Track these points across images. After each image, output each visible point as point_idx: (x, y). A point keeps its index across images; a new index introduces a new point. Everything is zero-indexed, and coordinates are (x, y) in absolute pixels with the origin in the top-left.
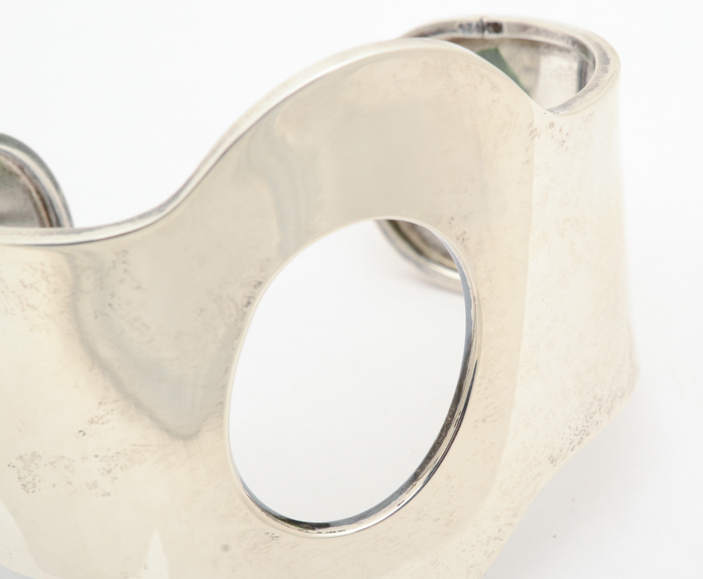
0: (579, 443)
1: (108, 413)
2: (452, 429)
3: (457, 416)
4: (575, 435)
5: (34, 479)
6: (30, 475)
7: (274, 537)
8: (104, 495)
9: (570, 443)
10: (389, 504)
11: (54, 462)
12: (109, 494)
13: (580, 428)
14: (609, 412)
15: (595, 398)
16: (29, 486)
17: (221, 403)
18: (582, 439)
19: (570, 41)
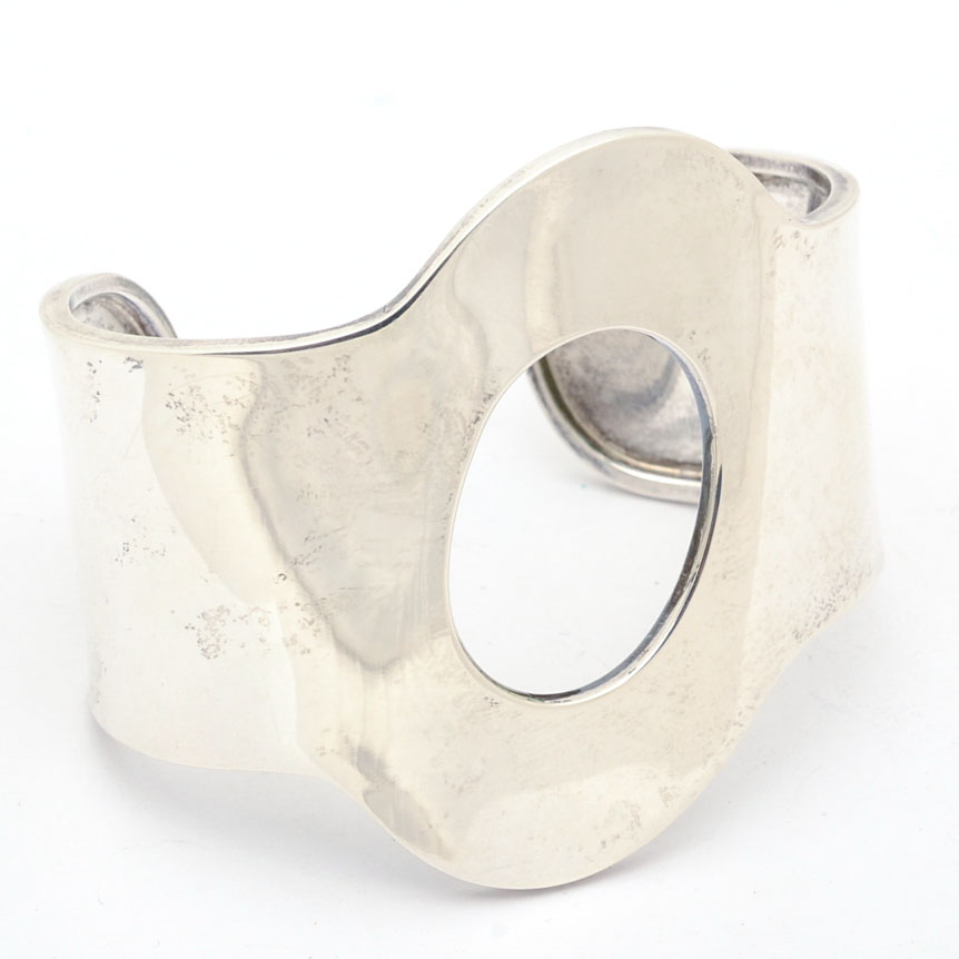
0: (826, 619)
1: (315, 551)
2: (687, 591)
3: (695, 569)
4: (821, 608)
5: (218, 641)
6: (213, 635)
7: (494, 704)
8: (303, 653)
9: (816, 618)
10: (618, 673)
11: (246, 616)
12: (309, 652)
13: (827, 601)
14: (856, 589)
15: (842, 568)
16: (212, 649)
17: (443, 537)
18: (828, 615)
19: (792, 168)
